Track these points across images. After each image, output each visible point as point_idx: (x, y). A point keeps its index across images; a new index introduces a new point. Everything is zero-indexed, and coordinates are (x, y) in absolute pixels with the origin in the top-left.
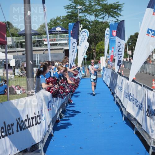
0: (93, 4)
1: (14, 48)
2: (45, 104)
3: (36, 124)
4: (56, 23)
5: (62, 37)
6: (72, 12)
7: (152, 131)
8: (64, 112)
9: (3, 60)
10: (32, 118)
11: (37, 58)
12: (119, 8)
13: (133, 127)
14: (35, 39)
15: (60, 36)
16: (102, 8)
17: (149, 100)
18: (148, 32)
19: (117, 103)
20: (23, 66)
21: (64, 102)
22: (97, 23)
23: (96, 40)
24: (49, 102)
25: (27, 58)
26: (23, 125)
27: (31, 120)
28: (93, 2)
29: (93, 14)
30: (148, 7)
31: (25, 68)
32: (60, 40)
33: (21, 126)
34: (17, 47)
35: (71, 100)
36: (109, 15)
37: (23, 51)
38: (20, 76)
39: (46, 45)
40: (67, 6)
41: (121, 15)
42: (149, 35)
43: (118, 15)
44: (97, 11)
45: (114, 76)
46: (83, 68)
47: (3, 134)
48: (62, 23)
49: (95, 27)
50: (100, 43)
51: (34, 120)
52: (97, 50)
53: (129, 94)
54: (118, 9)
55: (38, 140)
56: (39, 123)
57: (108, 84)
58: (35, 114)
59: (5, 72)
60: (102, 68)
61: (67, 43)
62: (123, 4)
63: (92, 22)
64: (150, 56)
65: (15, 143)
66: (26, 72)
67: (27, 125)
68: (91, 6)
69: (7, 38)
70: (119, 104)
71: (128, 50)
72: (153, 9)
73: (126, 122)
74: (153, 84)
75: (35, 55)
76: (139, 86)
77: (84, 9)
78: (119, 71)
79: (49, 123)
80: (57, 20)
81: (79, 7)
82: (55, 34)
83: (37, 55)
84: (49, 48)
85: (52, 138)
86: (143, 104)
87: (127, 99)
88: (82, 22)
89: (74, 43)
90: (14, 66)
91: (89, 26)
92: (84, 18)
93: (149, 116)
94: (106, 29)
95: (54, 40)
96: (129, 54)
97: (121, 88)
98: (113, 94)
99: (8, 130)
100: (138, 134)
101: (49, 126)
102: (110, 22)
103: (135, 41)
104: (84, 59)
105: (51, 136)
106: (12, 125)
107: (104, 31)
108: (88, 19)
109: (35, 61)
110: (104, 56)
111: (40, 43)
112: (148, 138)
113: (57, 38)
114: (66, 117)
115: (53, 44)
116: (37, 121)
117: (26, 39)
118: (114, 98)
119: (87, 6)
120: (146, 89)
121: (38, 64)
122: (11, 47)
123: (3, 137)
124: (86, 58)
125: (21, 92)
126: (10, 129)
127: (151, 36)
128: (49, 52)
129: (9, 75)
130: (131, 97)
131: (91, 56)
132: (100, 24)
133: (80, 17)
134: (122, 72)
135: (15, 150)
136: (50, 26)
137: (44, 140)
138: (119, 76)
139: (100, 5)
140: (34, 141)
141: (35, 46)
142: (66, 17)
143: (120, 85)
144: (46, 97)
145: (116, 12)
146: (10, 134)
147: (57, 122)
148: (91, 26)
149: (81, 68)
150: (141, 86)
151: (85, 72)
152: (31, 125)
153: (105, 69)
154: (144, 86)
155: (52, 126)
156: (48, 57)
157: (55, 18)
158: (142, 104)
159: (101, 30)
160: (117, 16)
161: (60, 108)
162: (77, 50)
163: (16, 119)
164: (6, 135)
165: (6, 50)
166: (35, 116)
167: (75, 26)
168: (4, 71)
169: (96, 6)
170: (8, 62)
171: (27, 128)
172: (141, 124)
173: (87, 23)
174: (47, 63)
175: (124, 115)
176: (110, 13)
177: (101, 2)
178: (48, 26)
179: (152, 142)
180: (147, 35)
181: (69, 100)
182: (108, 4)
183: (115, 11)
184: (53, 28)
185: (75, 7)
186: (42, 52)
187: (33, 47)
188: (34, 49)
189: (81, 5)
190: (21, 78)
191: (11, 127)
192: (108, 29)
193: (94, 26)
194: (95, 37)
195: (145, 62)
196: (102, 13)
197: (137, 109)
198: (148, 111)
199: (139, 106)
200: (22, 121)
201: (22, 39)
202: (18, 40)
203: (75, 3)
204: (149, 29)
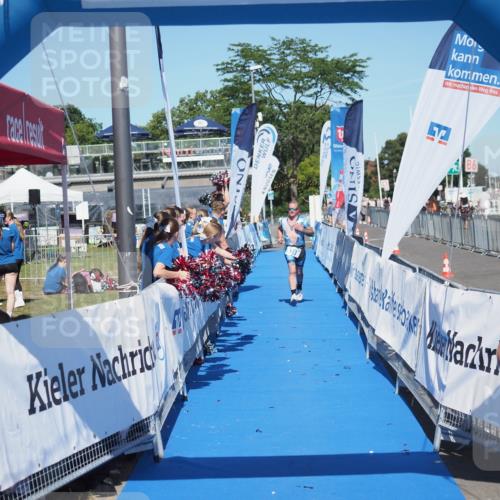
0: (290, 59)
1: (84, 172)
2: (165, 317)
3: (142, 370)
4: (194, 108)
5: (210, 146)
6: (235, 80)
7: (442, 387)
8: (213, 338)
9: (58, 205)
10: (133, 355)
11: (146, 198)
12: (358, 69)
13: (392, 376)
14: (139, 148)
15: (205, 143)
16: (313, 70)
17: (433, 308)
18: (431, 132)
19: (352, 316)
20: (109, 219)
21: (216, 313)
22: (299, 108)
23: (298, 152)
24: (177, 312)
25: (117, 198)
26: (109, 371)
27: (129, 359)
28: (289, 55)
29: (291, 86)
30: (432, 66)
31: (114, 225)
32: (204, 153)
33: (104, 375)
34: (95, 170)
35: (233, 308)
36: (331, 88)
37: (110, 181)
38: (100, 246)
39: (169, 165)
40: (223, 64)
41: (361, 88)
42: (433, 140)
43: (354, 86)
44: (299, 76)
45: (344, 245)
46: (265, 226)
47: (58, 395)
48: (209, 109)
49: (296, 119)
50: (307, 160)
51: (137, 359)
52: (301, 177)
53: (384, 291)
54: (355, 72)
55: (148, 410)
56: (149, 368)
57: (329, 265)
58: (140, 344)
59: (63, 235)
60: (313, 225)
61: (222, 161)
62: (368, 59)
63: (288, 106)
64: (436, 193)
65: (87, 417)
66: (116, 235)
67: (120, 373)
68: (284, 65)
69: (68, 147)
70: (356, 319)
71: (382, 179)
72: (444, 73)
73: (373, 365)
74: (444, 266)
75: (141, 190)
76: (409, 272)
77: (267, 72)
78: (358, 233)
79: (176, 366)
80: (196, 100)
81: (253, 67)
82: (192, 136)
83: (146, 191)
84: (175, 172)
85: (182, 406)
86: (419, 316)
87: (377, 305)
88: (261, 106)
89: (242, 159)
90: (86, 221)
91: (280, 118)
92: (267, 95)
93: (433, 349)
94: (323, 123)
95: (189, 152)
96: (383, 190)
97: (361, 277)
98: (342, 291)
99: (71, 385)
100: (405, 393)
101: (176, 374)
102: (335, 105)
103: (398, 155)
104: (267, 202)
105: (181, 400)
106: (81, 372)
107: (318, 129)
108: (277, 97)
109: (140, 207)
110: (319, 194)
111: (152, 161)
112: (432, 404)
113: (196, 146)
114: (219, 351)
115: (186, 162)
116: (143, 360)
117: (115, 149)
118: (345, 303)
119: (274, 65)
120: (426, 280)
121: (147, 214)
122: (78, 171)
123: (58, 402)
124: (271, 198)
125: (103, 287)
126: (75, 383)
127: (440, 142)
128: (176, 184)
129: (73, 243)
130: (387, 300)
131: (285, 194)
132: (309, 110)
133: (257, 93)
134: (366, 234)
135: (88, 436)
136: (179, 116)
137: (162, 410)
138: (357, 245)
139: (307, 62)
140: (138, 413)
141: (139, 168)
142: (220, 92)
143: (360, 269)
144: (166, 300)
145: (351, 80)
146: (75, 395)
147: (198, 363)
148: (285, 115)
149: (260, 225)
150: (414, 270)
151: (268, 235)
152: (129, 372)
153: (321, 226)
154: (420, 270)
155: (185, 375)
156: (174, 196)
157: (193, 96)
158: (415, 318)
159: (310, 127)
160: (352, 90)
161: (205, 328)
162: (249, 179)
163: (92, 357)
164: (66, 398)
165: (64, 178)
166: (139, 348)
167: (244, 117)
168: (59, 232)
169: (298, 65)
170: (71, 209)
171: (119, 379)
172: (414, 369)
173: (276, 108)
174: (169, 212)
175: (371, 347)
176: (333, 83)
177: (311, 55)
178: (173, 115)
179: (442, 416)
180: (428, 138)
181: (228, 307)
182: (329, 59)
183: (348, 78)
184: (186, 121)
185: (244, 67)
186: (159, 184)
187: (135, 172)
188: (136, 174)
189: (258, 63)
190: (103, 252)
191: (77, 376)
192: (328, 124)
193: (293, 117)
194: (296, 144)
195: (424, 209)
196: (314, 81)
197: (404, 329)
198: (431, 334)
199: (407, 323)
200: (107, 362)
201: (106, 150)
202: (97, 152)
203: (244, 57)
204: (433, 125)
